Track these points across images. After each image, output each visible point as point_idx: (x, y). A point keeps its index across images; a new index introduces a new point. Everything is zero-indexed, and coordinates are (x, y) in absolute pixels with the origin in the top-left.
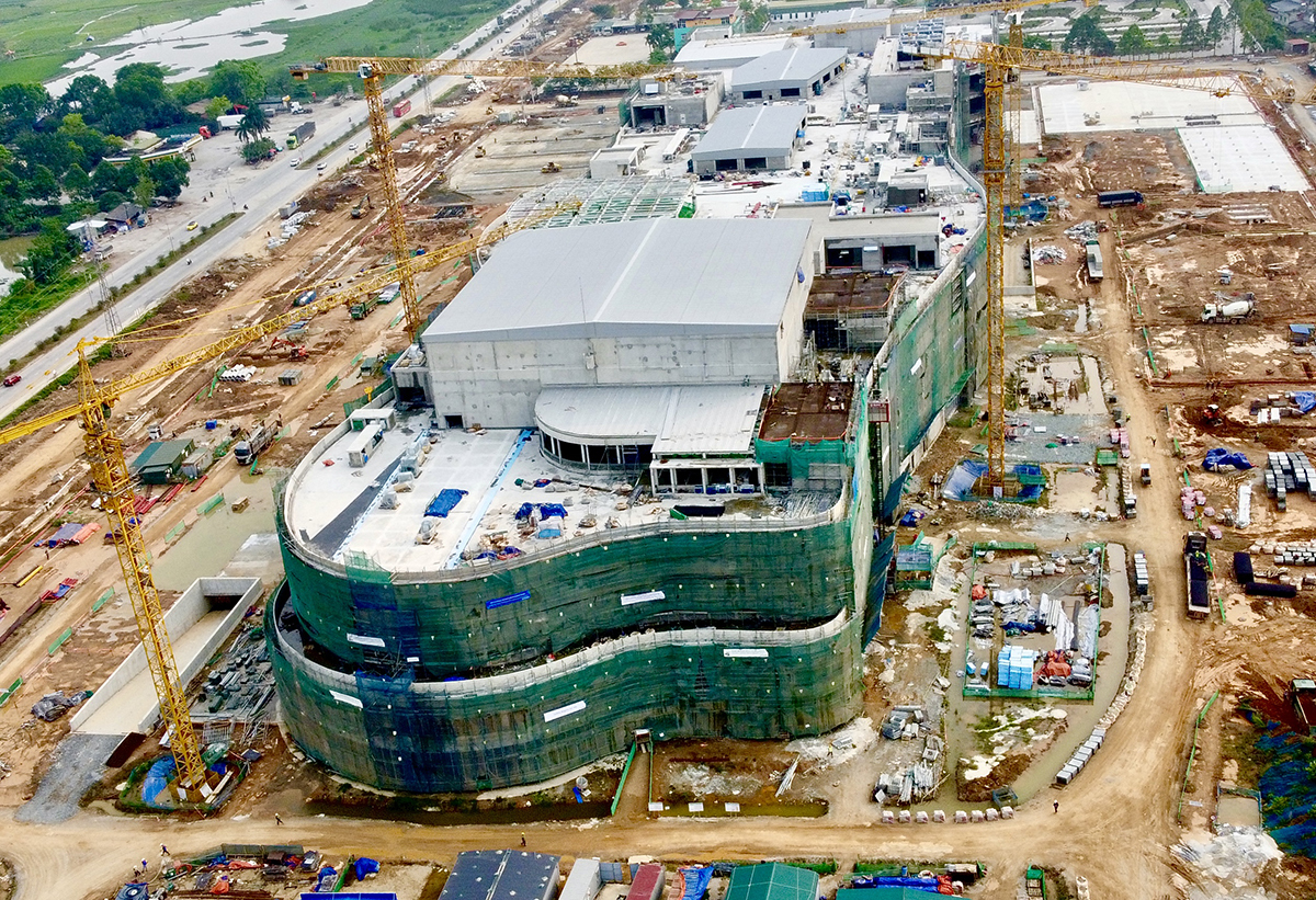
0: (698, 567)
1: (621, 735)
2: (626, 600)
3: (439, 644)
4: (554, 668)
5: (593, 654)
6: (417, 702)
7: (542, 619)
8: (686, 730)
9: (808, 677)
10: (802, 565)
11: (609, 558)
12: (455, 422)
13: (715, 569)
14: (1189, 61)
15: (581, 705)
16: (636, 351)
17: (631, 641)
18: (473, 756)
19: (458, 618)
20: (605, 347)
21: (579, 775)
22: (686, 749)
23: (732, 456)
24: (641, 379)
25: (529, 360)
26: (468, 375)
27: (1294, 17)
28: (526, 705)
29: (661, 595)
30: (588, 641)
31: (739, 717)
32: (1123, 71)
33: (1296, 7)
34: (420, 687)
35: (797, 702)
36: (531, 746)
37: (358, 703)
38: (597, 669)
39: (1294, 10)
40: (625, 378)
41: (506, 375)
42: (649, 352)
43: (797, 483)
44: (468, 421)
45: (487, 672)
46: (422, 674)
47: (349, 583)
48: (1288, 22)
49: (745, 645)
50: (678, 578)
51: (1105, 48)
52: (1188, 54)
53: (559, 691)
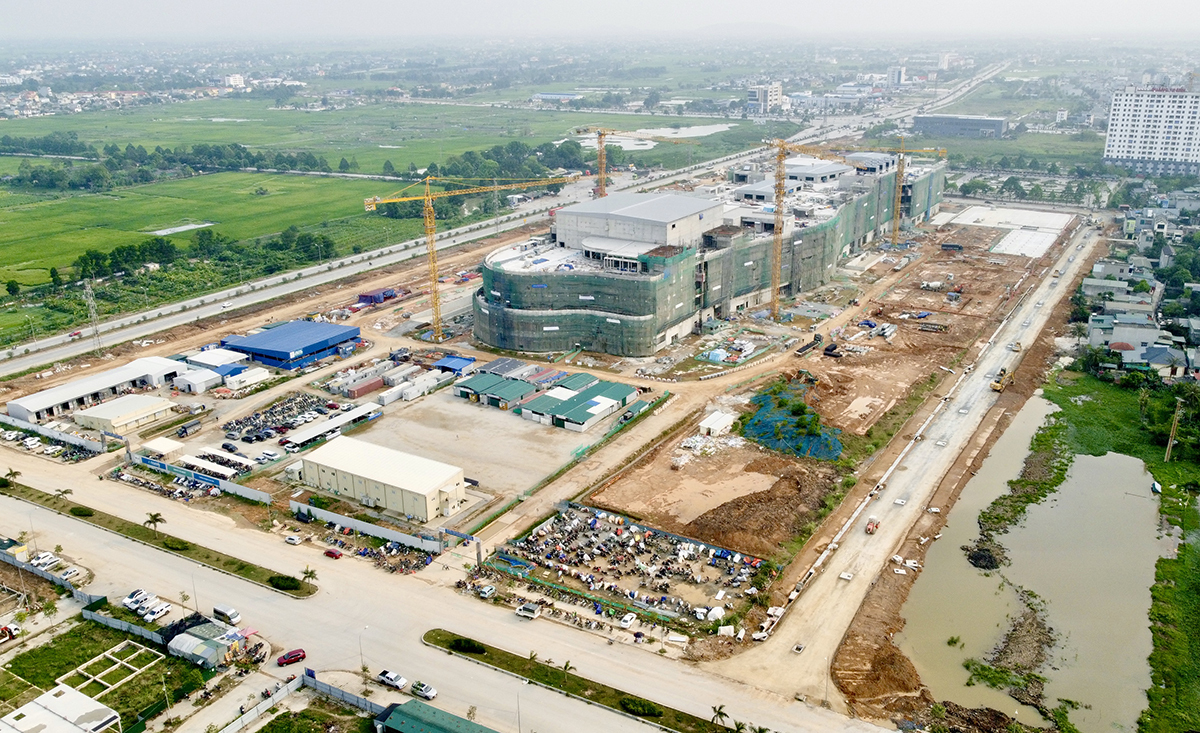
0: (606, 290)
1: (570, 344)
2: (581, 297)
3: (516, 297)
4: (550, 312)
5: (565, 312)
6: (505, 314)
7: (550, 296)
8: (593, 348)
9: (632, 334)
10: (637, 294)
11: (576, 280)
12: (562, 245)
13: (611, 291)
14: (1063, 207)
15: (557, 328)
16: (622, 226)
17: (578, 311)
18: (518, 337)
19: (522, 289)
20: (612, 223)
21: (551, 353)
22: (590, 353)
23: (631, 259)
24: (622, 237)
25: (588, 224)
26: (568, 227)
28: (539, 323)
29: (593, 298)
30: (565, 308)
31: (610, 346)
32: (1030, 206)
34: (506, 309)
35: (629, 343)
36: (538, 339)
37: (487, 312)
38: (565, 316)
40: (618, 236)
41: (580, 229)
42: (626, 227)
43: (651, 271)
44: (566, 245)
45: (528, 308)
46: (509, 306)
47: (492, 271)
49: (614, 319)
50: (598, 293)
51: (1022, 195)
52: (1064, 204)
53: (550, 321)
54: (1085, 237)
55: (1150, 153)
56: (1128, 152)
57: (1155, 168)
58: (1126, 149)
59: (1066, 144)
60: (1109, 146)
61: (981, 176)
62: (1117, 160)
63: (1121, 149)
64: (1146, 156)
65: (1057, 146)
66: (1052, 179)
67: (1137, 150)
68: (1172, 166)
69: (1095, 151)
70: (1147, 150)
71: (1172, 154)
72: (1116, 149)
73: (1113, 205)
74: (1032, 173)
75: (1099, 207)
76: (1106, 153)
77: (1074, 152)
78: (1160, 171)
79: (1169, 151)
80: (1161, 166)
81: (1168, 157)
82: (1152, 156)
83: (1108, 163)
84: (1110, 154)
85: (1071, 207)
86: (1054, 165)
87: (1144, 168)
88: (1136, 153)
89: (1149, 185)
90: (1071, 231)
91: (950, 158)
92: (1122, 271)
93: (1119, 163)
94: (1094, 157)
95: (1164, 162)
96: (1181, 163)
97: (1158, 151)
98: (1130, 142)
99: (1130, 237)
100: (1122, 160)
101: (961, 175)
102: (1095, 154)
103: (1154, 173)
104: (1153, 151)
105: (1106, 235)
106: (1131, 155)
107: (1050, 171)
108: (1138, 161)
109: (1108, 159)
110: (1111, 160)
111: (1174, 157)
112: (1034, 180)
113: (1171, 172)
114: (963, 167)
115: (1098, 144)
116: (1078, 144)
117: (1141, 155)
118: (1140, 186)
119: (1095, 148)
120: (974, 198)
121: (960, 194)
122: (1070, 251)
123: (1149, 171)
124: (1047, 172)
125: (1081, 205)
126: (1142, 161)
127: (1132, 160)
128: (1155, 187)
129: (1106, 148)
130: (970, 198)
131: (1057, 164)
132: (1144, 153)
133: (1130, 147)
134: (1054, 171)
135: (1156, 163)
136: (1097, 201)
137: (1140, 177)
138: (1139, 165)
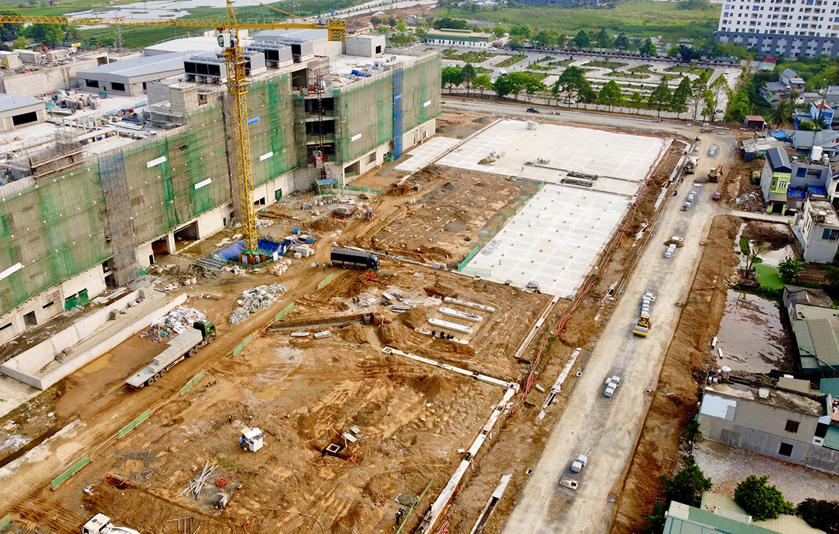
27: (777, 96)
33: (782, 88)
39: (780, 91)
48: (771, 99)
51: (588, 96)
52: (654, 113)
54: (685, 209)
55: (783, 24)
56: (753, 23)
57: (789, 47)
58: (749, 19)
59: (670, 13)
60: (726, 14)
61: (547, 58)
62: (736, 34)
63: (742, 19)
64: (778, 29)
65: (660, 15)
66: (645, 63)
67: (764, 20)
68: (813, 44)
69: (705, 22)
70: (779, 21)
71: (814, 26)
72: (735, 18)
73: (734, 118)
74: (620, 55)
75: (712, 122)
76: (721, 25)
77: (679, 23)
78: (794, 51)
79: (810, 22)
80: (797, 44)
81: (808, 30)
82: (785, 29)
83: (724, 39)
84: (727, 26)
85: (666, 122)
86: (648, 43)
87: (774, 46)
88: (763, 24)
89: (791, 78)
90: (659, 184)
91: (513, 32)
92: (792, 427)
93: (739, 40)
94: (703, 30)
95: (801, 37)
96: (825, 40)
97: (794, 21)
98: (756, 8)
99: (778, 208)
100: (743, 35)
101: (521, 57)
102: (707, 26)
103: (787, 54)
104: (787, 21)
105: (730, 201)
106: (756, 27)
107: (643, 51)
108: (765, 36)
109: (725, 33)
110: (729, 34)
111: (816, 31)
112: (620, 65)
113: (811, 52)
114: (527, 45)
115: (710, 14)
116: (686, 13)
117: (769, 28)
118: (775, 78)
119: (705, 18)
120: (515, 101)
121: (494, 93)
122: (650, 260)
123: (781, 50)
124: (638, 53)
125: (683, 116)
126: (772, 36)
127: (758, 35)
128: (800, 81)
129: (722, 18)
130: (509, 100)
131: (654, 41)
132: (774, 24)
133: (755, 16)
134: (647, 51)
135: (790, 39)
136: (709, 111)
137: (769, 61)
138: (767, 42)
